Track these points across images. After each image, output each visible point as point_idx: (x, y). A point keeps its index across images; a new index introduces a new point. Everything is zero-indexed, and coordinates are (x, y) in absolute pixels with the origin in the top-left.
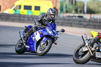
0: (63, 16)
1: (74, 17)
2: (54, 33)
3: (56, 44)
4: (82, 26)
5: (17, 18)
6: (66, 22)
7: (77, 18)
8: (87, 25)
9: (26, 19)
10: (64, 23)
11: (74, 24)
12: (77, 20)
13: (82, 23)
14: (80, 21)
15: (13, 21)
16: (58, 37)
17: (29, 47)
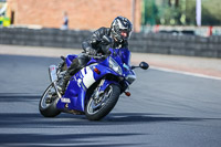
0: (151, 32)
1: (175, 34)
2: (124, 70)
3: (128, 94)
4: (192, 52)
5: (50, 38)
6: (157, 44)
7: (181, 34)
8: (203, 50)
9: (69, 39)
10: (154, 46)
11: (175, 48)
12: (181, 41)
13: (193, 46)
14: (187, 42)
15: (42, 44)
16: (133, 80)
17: (68, 101)
